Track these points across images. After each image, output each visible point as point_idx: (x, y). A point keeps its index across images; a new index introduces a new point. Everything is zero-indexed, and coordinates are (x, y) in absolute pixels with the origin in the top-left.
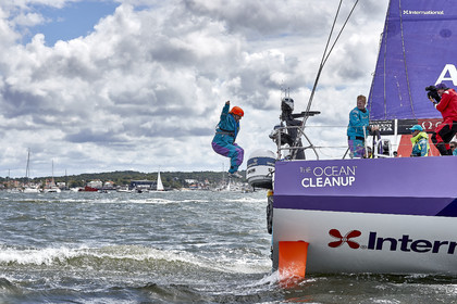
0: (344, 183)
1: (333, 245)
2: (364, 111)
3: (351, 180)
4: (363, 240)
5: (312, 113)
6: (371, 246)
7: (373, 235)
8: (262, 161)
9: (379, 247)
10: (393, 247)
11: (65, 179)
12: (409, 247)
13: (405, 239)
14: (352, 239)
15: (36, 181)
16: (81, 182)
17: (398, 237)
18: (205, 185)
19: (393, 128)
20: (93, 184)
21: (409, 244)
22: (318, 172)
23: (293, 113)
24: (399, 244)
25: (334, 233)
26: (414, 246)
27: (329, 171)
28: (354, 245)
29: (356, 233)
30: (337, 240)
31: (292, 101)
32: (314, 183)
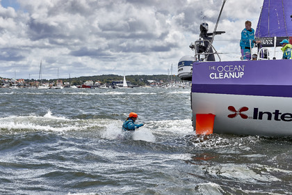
0: (237, 76)
1: (231, 116)
2: (251, 30)
3: (241, 74)
4: (250, 113)
5: (220, 33)
6: (255, 117)
7: (256, 110)
8: (187, 63)
9: (261, 118)
10: (269, 118)
11: (69, 80)
12: (279, 118)
13: (277, 113)
14: (243, 113)
15: (51, 81)
16: (79, 82)
17: (272, 111)
18: (160, 84)
19: (273, 42)
20: (88, 83)
21: (280, 116)
22: (220, 69)
23: (208, 32)
24: (273, 116)
25: (231, 108)
26: (283, 117)
27: (227, 69)
28: (244, 117)
29: (245, 109)
30: (233, 113)
31: (207, 25)
32: (218, 76)
